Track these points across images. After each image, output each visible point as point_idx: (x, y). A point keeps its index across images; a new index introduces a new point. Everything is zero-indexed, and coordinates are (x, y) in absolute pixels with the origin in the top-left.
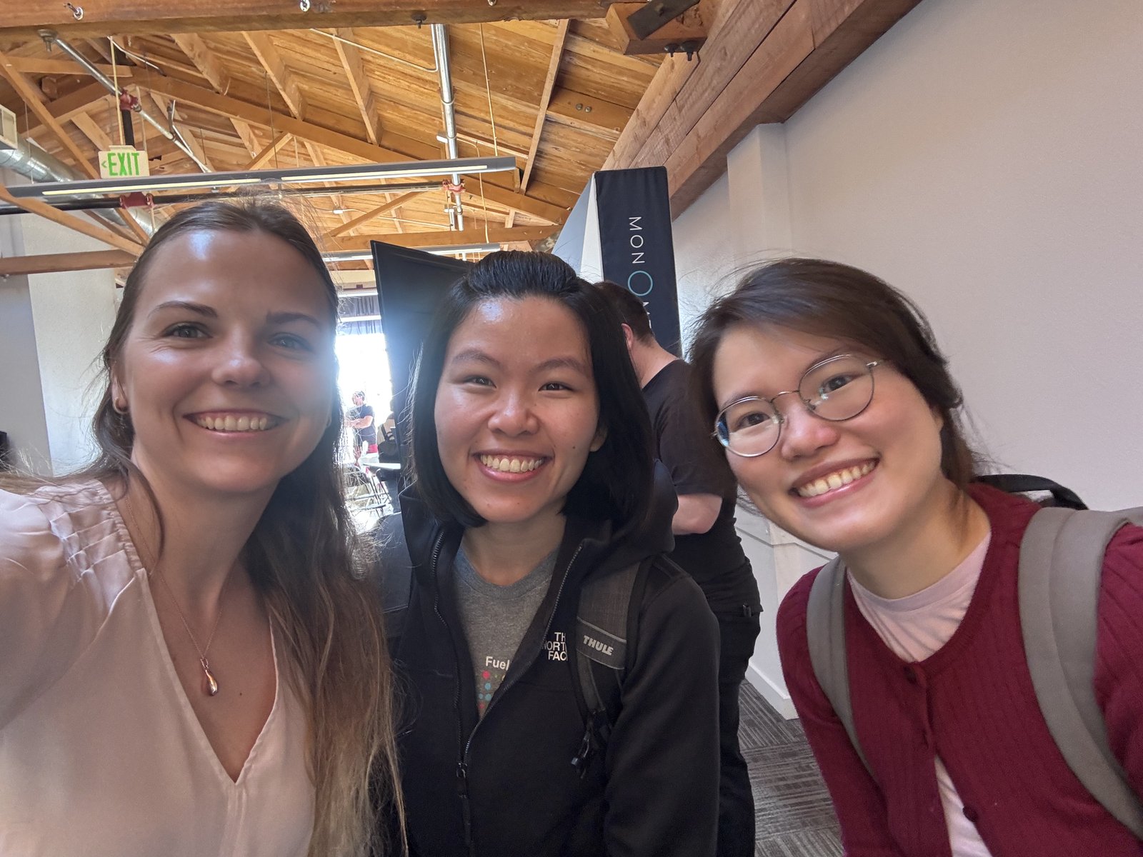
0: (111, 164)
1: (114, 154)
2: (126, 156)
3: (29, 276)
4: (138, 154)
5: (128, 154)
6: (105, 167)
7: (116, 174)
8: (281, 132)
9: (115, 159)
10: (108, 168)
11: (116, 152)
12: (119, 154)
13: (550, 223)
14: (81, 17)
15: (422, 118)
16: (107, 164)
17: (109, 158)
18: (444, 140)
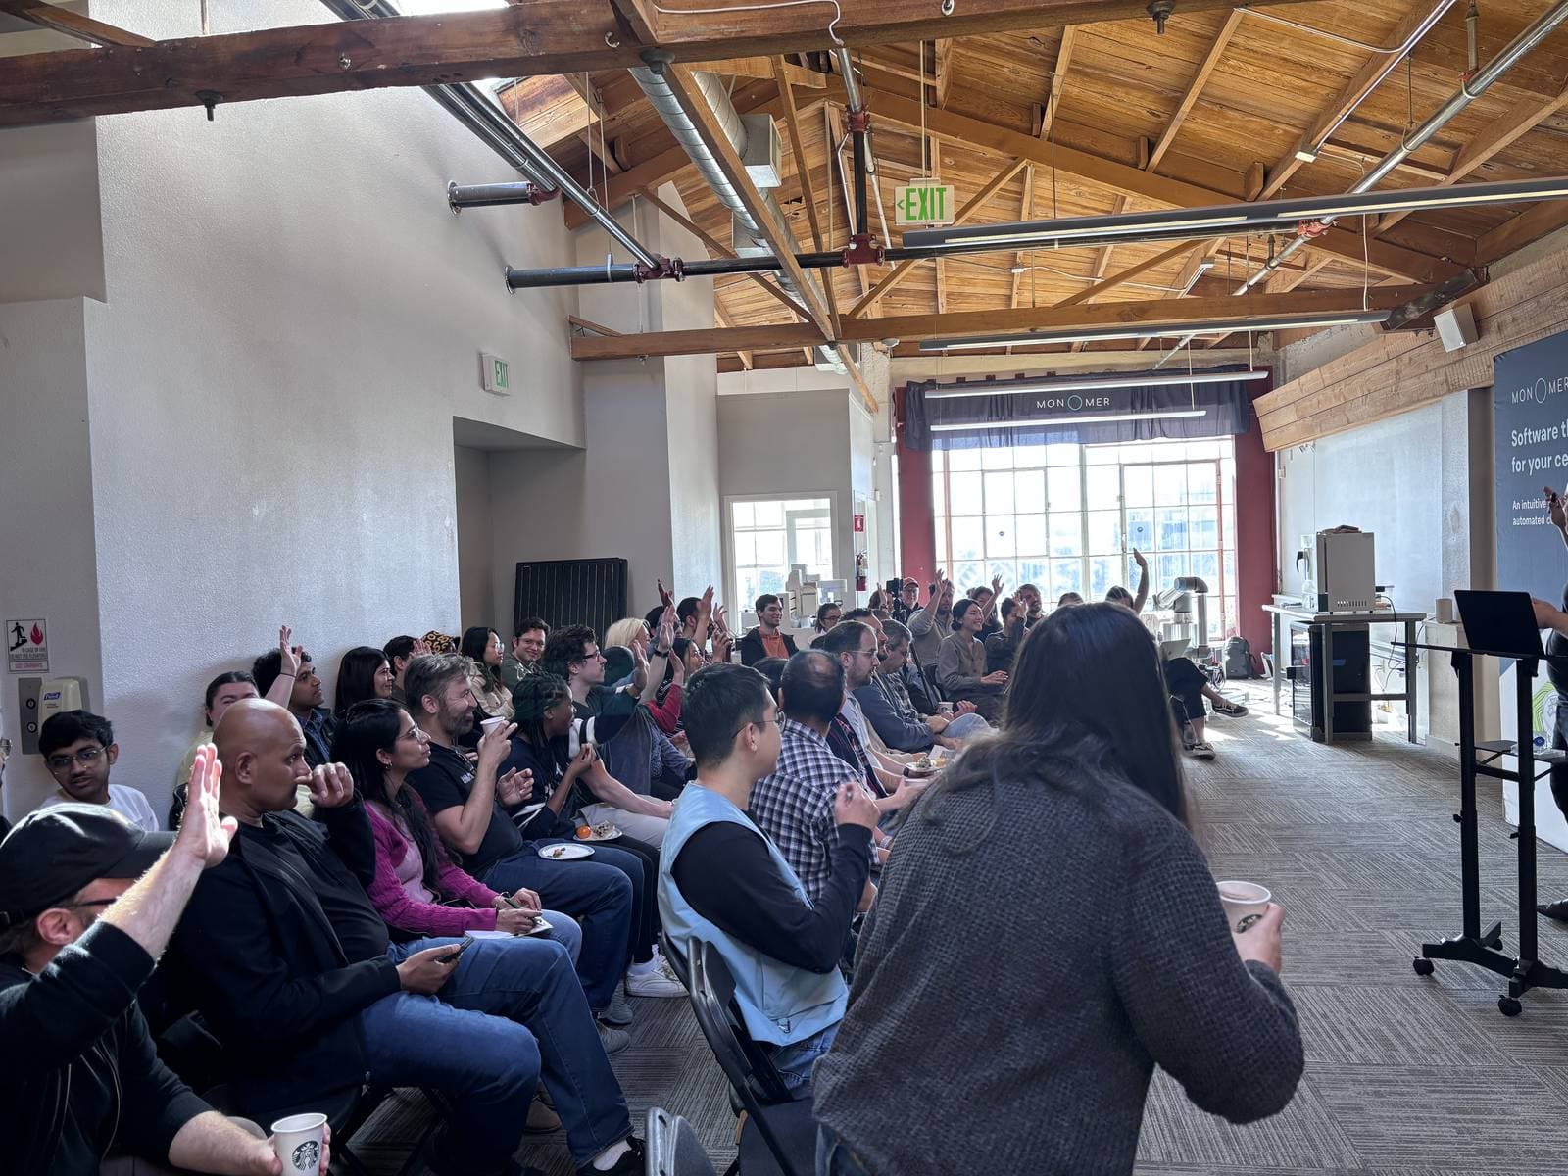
0: (910, 204)
1: (914, 191)
2: (929, 192)
3: (667, 358)
4: (945, 190)
5: (932, 190)
6: (902, 207)
7: (915, 218)
8: (1015, 158)
9: (915, 197)
10: (905, 210)
11: (917, 187)
12: (920, 190)
13: (1410, 281)
14: (950, 11)
15: (1253, 126)
16: (904, 204)
17: (908, 196)
18: (1310, 158)
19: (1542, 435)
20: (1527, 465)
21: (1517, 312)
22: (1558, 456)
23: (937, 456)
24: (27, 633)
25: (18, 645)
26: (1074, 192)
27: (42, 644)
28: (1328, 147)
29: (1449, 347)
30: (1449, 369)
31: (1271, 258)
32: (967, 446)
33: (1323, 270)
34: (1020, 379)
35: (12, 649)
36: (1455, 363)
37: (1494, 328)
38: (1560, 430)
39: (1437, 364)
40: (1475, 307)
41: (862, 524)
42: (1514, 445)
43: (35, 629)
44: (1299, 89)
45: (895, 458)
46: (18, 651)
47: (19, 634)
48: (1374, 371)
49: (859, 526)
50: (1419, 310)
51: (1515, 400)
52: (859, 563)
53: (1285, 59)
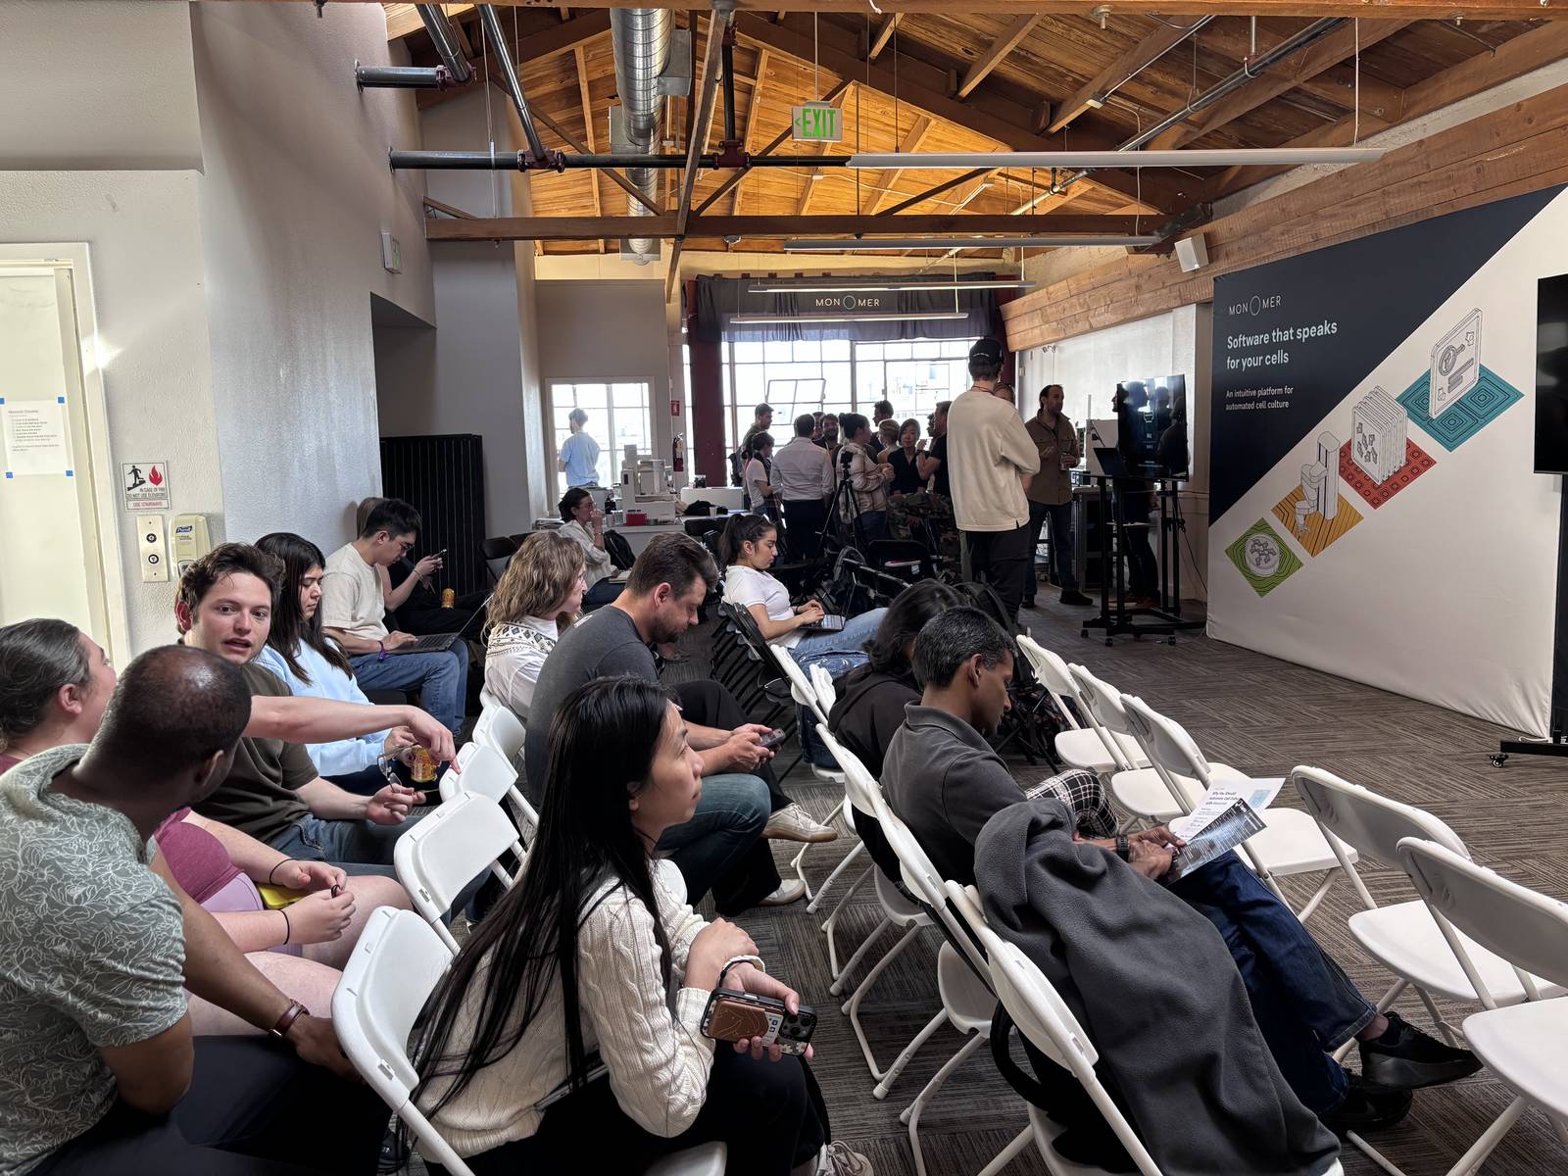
0: (805, 122)
1: (809, 111)
2: (821, 113)
3: (517, 243)
4: (834, 111)
5: (824, 111)
6: (798, 125)
7: (810, 134)
9: (810, 116)
10: (801, 128)
11: (811, 107)
12: (814, 110)
16: (801, 122)
17: (804, 115)
18: (1097, 105)
19: (1256, 340)
20: (1240, 363)
21: (1242, 244)
22: (1269, 357)
23: (725, 346)
24: (145, 475)
25: (135, 485)
26: (878, 112)
27: (162, 485)
28: (1116, 99)
29: (1186, 269)
30: (1182, 286)
31: (1054, 185)
32: (753, 340)
33: (1082, 197)
34: (799, 277)
35: (129, 489)
36: (1188, 281)
37: (1223, 253)
38: (1271, 337)
39: (1174, 281)
40: (1208, 237)
41: (678, 410)
42: (1230, 347)
43: (154, 471)
44: (1093, 45)
45: (686, 349)
46: (136, 490)
47: (136, 476)
48: (1116, 284)
49: (676, 410)
50: (1161, 236)
51: (1232, 311)
52: (675, 446)
53: (1089, 21)
